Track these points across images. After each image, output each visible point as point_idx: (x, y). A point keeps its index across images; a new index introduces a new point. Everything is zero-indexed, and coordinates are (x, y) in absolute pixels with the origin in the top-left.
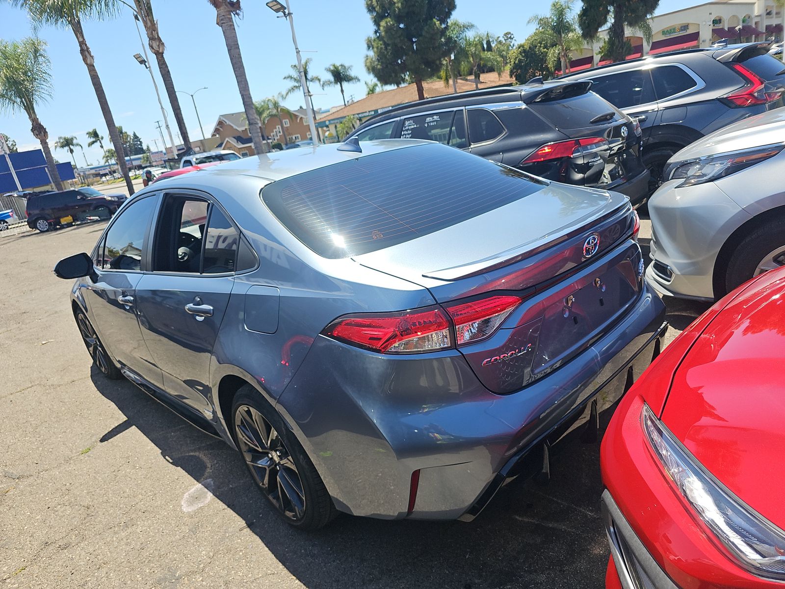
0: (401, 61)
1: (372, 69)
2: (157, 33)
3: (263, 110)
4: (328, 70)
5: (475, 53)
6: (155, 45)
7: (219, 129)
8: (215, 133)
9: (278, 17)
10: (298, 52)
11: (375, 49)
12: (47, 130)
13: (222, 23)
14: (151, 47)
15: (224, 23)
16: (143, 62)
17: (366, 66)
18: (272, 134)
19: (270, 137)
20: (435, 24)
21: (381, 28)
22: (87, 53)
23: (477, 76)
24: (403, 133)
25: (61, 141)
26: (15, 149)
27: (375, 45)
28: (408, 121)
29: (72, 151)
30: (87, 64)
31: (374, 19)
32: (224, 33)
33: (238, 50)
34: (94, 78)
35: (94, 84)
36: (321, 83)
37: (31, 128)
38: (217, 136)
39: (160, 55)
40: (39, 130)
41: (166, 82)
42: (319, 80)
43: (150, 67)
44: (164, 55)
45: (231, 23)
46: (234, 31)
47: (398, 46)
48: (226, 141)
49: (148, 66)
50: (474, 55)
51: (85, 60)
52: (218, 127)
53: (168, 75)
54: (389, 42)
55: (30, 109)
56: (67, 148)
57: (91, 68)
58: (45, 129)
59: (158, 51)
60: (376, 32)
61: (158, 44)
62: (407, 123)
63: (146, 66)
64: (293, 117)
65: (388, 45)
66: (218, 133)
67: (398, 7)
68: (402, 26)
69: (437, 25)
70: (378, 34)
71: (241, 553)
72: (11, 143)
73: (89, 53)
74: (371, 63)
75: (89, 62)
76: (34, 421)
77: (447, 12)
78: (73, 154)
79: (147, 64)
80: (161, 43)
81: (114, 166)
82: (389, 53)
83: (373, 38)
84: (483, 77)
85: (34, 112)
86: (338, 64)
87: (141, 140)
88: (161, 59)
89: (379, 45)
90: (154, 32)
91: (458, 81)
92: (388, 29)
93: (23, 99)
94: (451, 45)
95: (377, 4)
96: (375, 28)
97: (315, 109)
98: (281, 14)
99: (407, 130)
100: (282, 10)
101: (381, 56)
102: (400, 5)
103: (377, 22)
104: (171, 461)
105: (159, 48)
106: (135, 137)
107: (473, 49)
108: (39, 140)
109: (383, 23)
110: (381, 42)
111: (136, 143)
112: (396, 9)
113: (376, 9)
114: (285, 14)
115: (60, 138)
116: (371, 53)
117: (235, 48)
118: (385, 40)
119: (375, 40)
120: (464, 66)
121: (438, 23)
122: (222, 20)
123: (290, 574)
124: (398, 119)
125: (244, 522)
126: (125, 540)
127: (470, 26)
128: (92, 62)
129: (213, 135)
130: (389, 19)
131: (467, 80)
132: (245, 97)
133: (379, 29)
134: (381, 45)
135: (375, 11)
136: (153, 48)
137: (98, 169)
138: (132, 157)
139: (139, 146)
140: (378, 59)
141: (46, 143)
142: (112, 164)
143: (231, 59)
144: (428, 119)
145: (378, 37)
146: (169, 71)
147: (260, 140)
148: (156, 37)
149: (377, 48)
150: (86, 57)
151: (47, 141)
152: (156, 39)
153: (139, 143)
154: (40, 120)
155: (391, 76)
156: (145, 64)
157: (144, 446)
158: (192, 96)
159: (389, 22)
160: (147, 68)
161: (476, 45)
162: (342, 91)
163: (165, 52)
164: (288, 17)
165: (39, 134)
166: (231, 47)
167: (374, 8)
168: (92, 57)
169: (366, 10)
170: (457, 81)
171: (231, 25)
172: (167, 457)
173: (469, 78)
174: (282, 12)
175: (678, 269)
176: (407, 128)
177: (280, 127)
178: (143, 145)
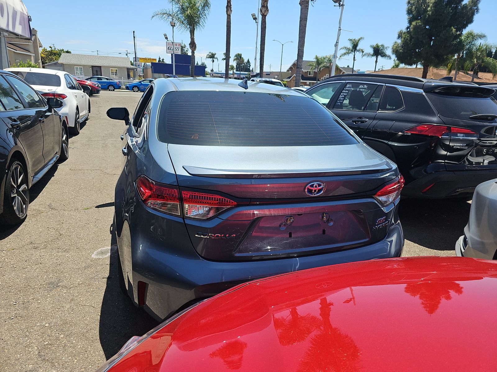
0: (418, 51)
1: (396, 51)
2: (267, 4)
3: (322, 63)
4: (371, 46)
5: (479, 56)
6: (263, 11)
7: (292, 68)
8: (289, 70)
9: (335, 6)
10: (340, 30)
11: (403, 39)
12: (197, 46)
13: (302, 4)
14: (261, 11)
15: (303, 4)
16: (255, 19)
17: (392, 48)
18: (322, 78)
19: (320, 80)
20: (452, 30)
21: (412, 26)
22: (229, 8)
23: (476, 73)
24: (343, 91)
25: (210, 54)
26: (187, 53)
27: (403, 36)
28: (349, 85)
29: (213, 61)
30: (227, 14)
31: (409, 20)
32: (301, 10)
33: (305, 22)
34: (228, 23)
35: (227, 26)
36: (364, 53)
37: (189, 43)
38: (290, 72)
39: (264, 16)
40: (193, 45)
41: (263, 33)
42: (363, 52)
43: (258, 22)
44: (266, 17)
45: (307, 5)
46: (307, 10)
47: (420, 40)
48: (294, 76)
49: (257, 22)
50: (478, 58)
51: (227, 11)
52: (292, 67)
53: (264, 29)
54: (414, 36)
55: (192, 32)
56: (212, 59)
57: (229, 16)
58: (196, 45)
59: (264, 14)
60: (408, 28)
61: (265, 10)
62: (348, 86)
63: (256, 21)
64: (338, 71)
65: (413, 38)
66: (291, 70)
67: (429, 14)
68: (427, 27)
69: (453, 31)
70: (409, 30)
71: (92, 289)
72: (186, 49)
73: (231, 8)
74: (396, 47)
75: (228, 13)
76: (83, 186)
77: (465, 24)
78: (214, 63)
79: (257, 20)
80: (267, 10)
81: (231, 75)
82: (411, 44)
83: (404, 31)
84: (480, 74)
85: (194, 35)
86: (380, 44)
87: (250, 64)
88: (264, 19)
89: (406, 37)
90: (265, 2)
91: (460, 72)
92: (416, 28)
93: (191, 27)
94: (460, 46)
95: (415, 9)
96: (408, 25)
97: (354, 69)
98: (337, 4)
99: (346, 90)
100: (338, 2)
101: (405, 44)
102: (430, 13)
103: (410, 22)
104: (111, 230)
105: (265, 12)
106: (248, 61)
107: (479, 54)
108: (191, 50)
109: (414, 23)
110: (408, 35)
111: (247, 65)
112: (427, 15)
113: (413, 13)
114: (339, 5)
115: (210, 53)
116: (399, 41)
117: (304, 20)
118: (412, 34)
119: (405, 33)
120: (468, 64)
121: (454, 30)
122: (302, 2)
123: (100, 312)
124: (345, 81)
125: (108, 275)
126: (58, 257)
127: (482, 36)
128: (230, 14)
129: (288, 71)
130: (419, 21)
131: (468, 74)
132: (300, 51)
133: (410, 26)
134: (408, 37)
135: (412, 14)
136: (262, 12)
137: (222, 75)
138: (241, 72)
139: (248, 67)
140: (402, 46)
141: (194, 53)
142: (230, 74)
143: (300, 26)
144: (361, 86)
145: (408, 32)
146: (266, 27)
147: (299, 78)
148: (266, 6)
149: (404, 38)
150: (228, 10)
151: (195, 52)
152: (265, 6)
153: (249, 65)
154: (195, 39)
155: (407, 58)
156: (256, 20)
157: (109, 217)
158: (283, 45)
159: (419, 23)
160: (256, 22)
161: (483, 51)
162: (376, 62)
163: (267, 15)
164: (341, 7)
165: (192, 47)
166: (302, 19)
167: (412, 12)
168: (231, 11)
169: (406, 13)
170: (458, 73)
171: (307, 6)
172: (112, 228)
173: (469, 72)
174: (338, 3)
175: (471, 243)
176: (347, 89)
177: (328, 75)
178: (250, 67)
